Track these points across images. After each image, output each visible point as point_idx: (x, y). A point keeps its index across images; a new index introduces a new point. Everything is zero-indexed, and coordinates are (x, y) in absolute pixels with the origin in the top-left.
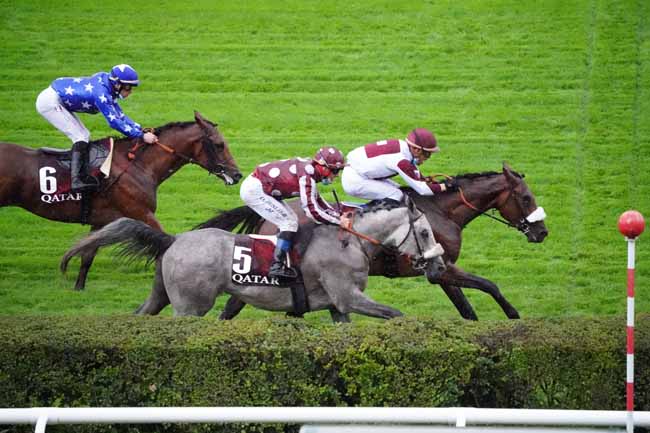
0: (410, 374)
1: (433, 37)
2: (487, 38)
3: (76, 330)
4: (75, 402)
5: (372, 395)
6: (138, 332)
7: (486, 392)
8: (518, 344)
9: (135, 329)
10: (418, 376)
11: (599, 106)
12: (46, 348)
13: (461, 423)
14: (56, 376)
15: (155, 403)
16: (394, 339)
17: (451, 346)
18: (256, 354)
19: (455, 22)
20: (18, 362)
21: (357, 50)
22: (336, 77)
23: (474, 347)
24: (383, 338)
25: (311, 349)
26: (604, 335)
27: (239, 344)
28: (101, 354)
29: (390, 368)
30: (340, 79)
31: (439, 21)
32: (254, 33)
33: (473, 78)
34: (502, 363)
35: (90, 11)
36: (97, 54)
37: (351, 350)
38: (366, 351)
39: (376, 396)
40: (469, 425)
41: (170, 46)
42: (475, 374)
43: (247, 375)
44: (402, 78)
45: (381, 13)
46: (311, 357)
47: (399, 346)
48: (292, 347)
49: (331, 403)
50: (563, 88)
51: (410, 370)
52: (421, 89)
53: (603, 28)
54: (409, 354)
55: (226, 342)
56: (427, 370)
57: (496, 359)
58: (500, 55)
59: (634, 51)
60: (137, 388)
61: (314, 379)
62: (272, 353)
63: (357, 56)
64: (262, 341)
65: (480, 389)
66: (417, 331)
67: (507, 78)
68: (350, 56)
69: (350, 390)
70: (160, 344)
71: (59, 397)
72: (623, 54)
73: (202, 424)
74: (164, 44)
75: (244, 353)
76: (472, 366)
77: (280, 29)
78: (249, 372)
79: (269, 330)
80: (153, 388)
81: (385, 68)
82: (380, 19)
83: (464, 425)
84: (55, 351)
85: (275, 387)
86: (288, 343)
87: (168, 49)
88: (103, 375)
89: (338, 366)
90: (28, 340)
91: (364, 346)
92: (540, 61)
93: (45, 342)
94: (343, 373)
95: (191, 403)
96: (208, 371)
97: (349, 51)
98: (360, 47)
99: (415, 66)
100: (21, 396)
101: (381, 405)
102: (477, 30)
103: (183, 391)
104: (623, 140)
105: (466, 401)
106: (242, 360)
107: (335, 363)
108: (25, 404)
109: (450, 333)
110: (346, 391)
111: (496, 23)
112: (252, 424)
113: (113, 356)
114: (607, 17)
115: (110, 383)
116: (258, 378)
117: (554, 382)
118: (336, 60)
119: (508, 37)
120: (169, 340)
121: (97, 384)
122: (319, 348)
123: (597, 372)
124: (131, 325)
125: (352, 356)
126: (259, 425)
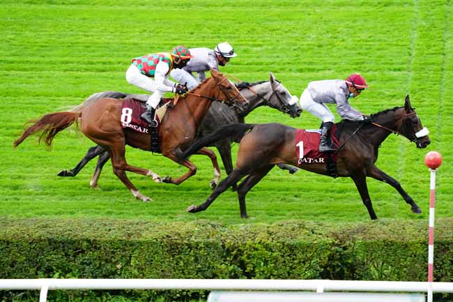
0: (288, 258)
1: (309, 37)
2: (345, 38)
3: (69, 228)
4: (68, 275)
5: (263, 272)
6: (110, 230)
7: (338, 270)
8: (359, 238)
9: (108, 228)
10: (294, 259)
11: (418, 82)
12: (49, 240)
13: (320, 290)
14: (56, 258)
15: (120, 276)
16: (278, 234)
17: (316, 240)
18: (187, 244)
19: (325, 27)
20: (31, 249)
21: (259, 45)
22: (245, 63)
23: (330, 240)
24: (271, 234)
25: (223, 241)
26: (416, 233)
27: (176, 238)
28: (85, 244)
29: (275, 254)
30: (247, 64)
31: (315, 26)
32: (192, 33)
33: (335, 64)
34: (349, 251)
35: (84, 19)
36: (88, 47)
37: (249, 242)
38: (259, 243)
39: (266, 272)
40: (325, 291)
41: (136, 41)
42: (331, 258)
43: (181, 258)
44: (289, 63)
45: (276, 21)
46: (223, 246)
47: (281, 240)
48: (211, 240)
49: (236, 277)
50: (395, 70)
51: (289, 256)
52: (301, 71)
53: (421, 31)
54: (288, 245)
55: (167, 236)
56: (300, 256)
57: (345, 248)
58: (353, 49)
59: (442, 46)
60: (109, 266)
61: (224, 261)
62: (197, 244)
63: (259, 49)
64: (191, 236)
65: (334, 267)
66: (293, 230)
67: (357, 64)
68: (255, 49)
69: (248, 269)
70: (124, 238)
71: (57, 272)
72: (434, 48)
73: (151, 290)
74: (132, 41)
75: (179, 244)
76: (329, 253)
77: (209, 31)
78: (182, 256)
79: (196, 229)
80: (119, 266)
81: (278, 57)
82: (276, 25)
83: (322, 291)
84: (55, 242)
85: (199, 266)
86: (208, 237)
87: (135, 44)
88: (87, 258)
89: (241, 252)
90: (37, 234)
91: (258, 239)
92: (379, 53)
93: (49, 236)
94: (244, 257)
95: (144, 276)
96: (156, 256)
97: (254, 46)
98: (262, 43)
99: (297, 56)
100: (32, 271)
101: (269, 278)
102: (338, 33)
103: (139, 269)
104: (433, 105)
105: (325, 275)
106: (178, 248)
107: (239, 250)
108: (35, 276)
109: (315, 231)
110: (246, 269)
111: (352, 27)
112: (183, 291)
113: (93, 245)
114: (424, 24)
115: (91, 263)
116: (188, 260)
117: (383, 264)
118: (245, 51)
119: (359, 37)
120: (129, 235)
121: (82, 263)
122: (228, 241)
123: (411, 256)
124: (105, 225)
125: (250, 246)
126: (188, 291)
